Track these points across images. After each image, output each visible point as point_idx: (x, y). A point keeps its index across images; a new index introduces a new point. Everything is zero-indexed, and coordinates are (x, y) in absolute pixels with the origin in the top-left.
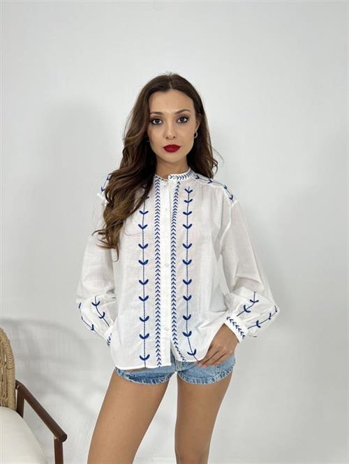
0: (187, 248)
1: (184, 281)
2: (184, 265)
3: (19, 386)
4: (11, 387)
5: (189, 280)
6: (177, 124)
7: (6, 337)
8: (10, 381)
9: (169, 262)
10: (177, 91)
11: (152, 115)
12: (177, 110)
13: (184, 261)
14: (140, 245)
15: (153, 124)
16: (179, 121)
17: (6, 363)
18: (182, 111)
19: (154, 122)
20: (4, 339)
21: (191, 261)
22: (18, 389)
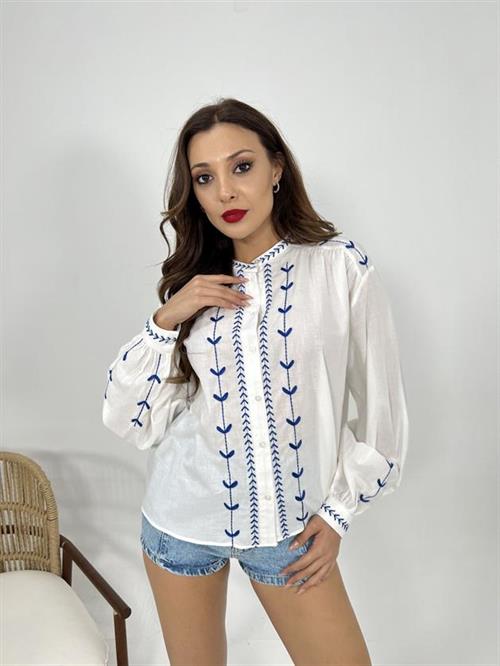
0: (288, 367)
1: (288, 421)
2: (286, 394)
3: (64, 543)
4: (54, 543)
5: (296, 418)
6: (235, 176)
7: (46, 477)
8: (53, 536)
9: (261, 392)
10: (225, 124)
11: (195, 171)
12: (228, 155)
13: (284, 389)
14: (212, 371)
15: (200, 183)
16: (238, 170)
17: (46, 512)
18: (236, 154)
19: (201, 180)
20: (42, 482)
21: (295, 388)
22: (64, 548)
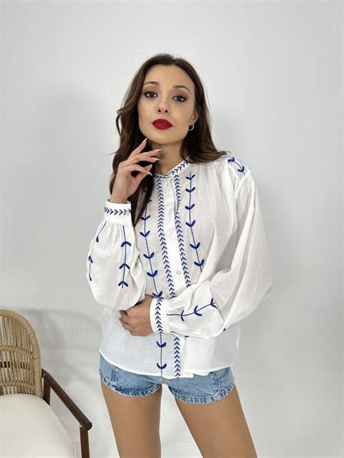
2: (197, 266)
3: (45, 375)
4: (38, 376)
7: (32, 328)
8: (37, 370)
13: (195, 263)
14: (145, 256)
17: (32, 353)
19: (148, 95)
20: (29, 331)
21: (203, 261)
22: (45, 378)
